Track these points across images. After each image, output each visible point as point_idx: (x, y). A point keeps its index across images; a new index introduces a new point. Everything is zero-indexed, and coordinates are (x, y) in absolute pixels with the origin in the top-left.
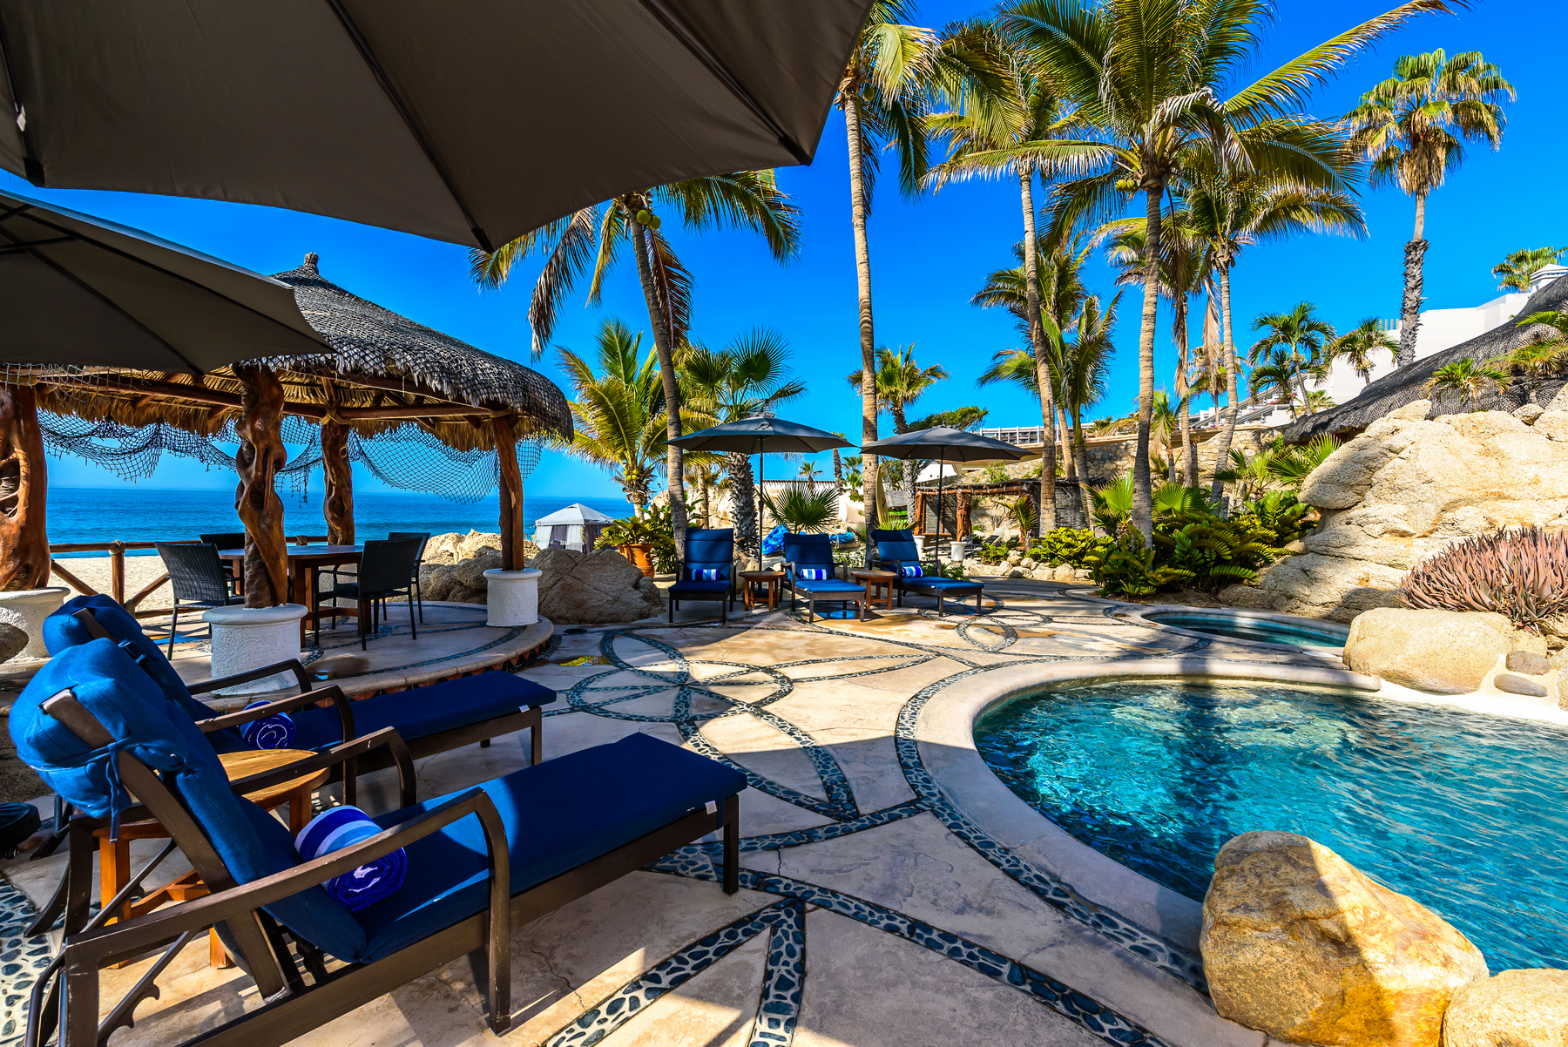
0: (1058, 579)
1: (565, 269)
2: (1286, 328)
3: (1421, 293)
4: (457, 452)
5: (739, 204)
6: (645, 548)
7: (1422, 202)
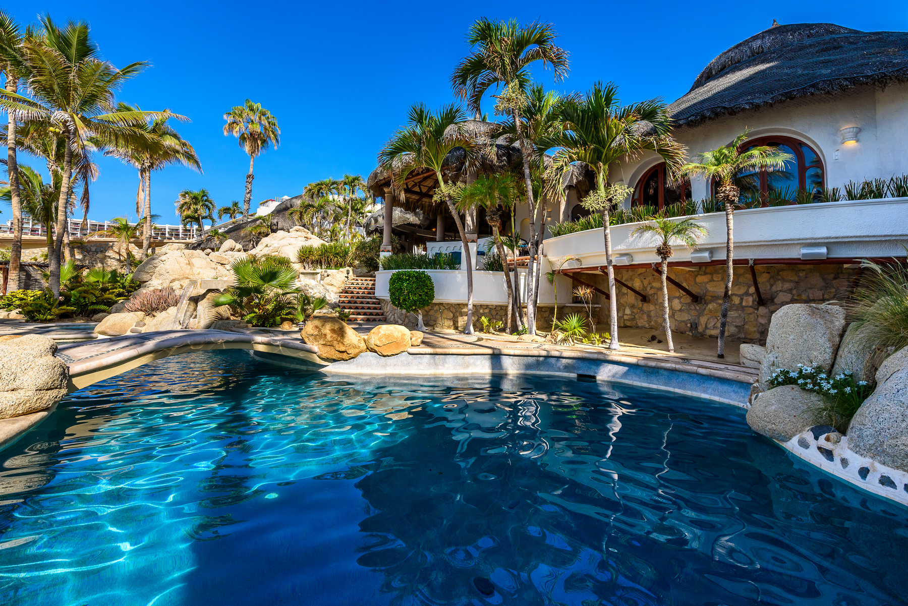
0: (11, 317)
2: (195, 198)
3: (251, 195)
7: (252, 159)
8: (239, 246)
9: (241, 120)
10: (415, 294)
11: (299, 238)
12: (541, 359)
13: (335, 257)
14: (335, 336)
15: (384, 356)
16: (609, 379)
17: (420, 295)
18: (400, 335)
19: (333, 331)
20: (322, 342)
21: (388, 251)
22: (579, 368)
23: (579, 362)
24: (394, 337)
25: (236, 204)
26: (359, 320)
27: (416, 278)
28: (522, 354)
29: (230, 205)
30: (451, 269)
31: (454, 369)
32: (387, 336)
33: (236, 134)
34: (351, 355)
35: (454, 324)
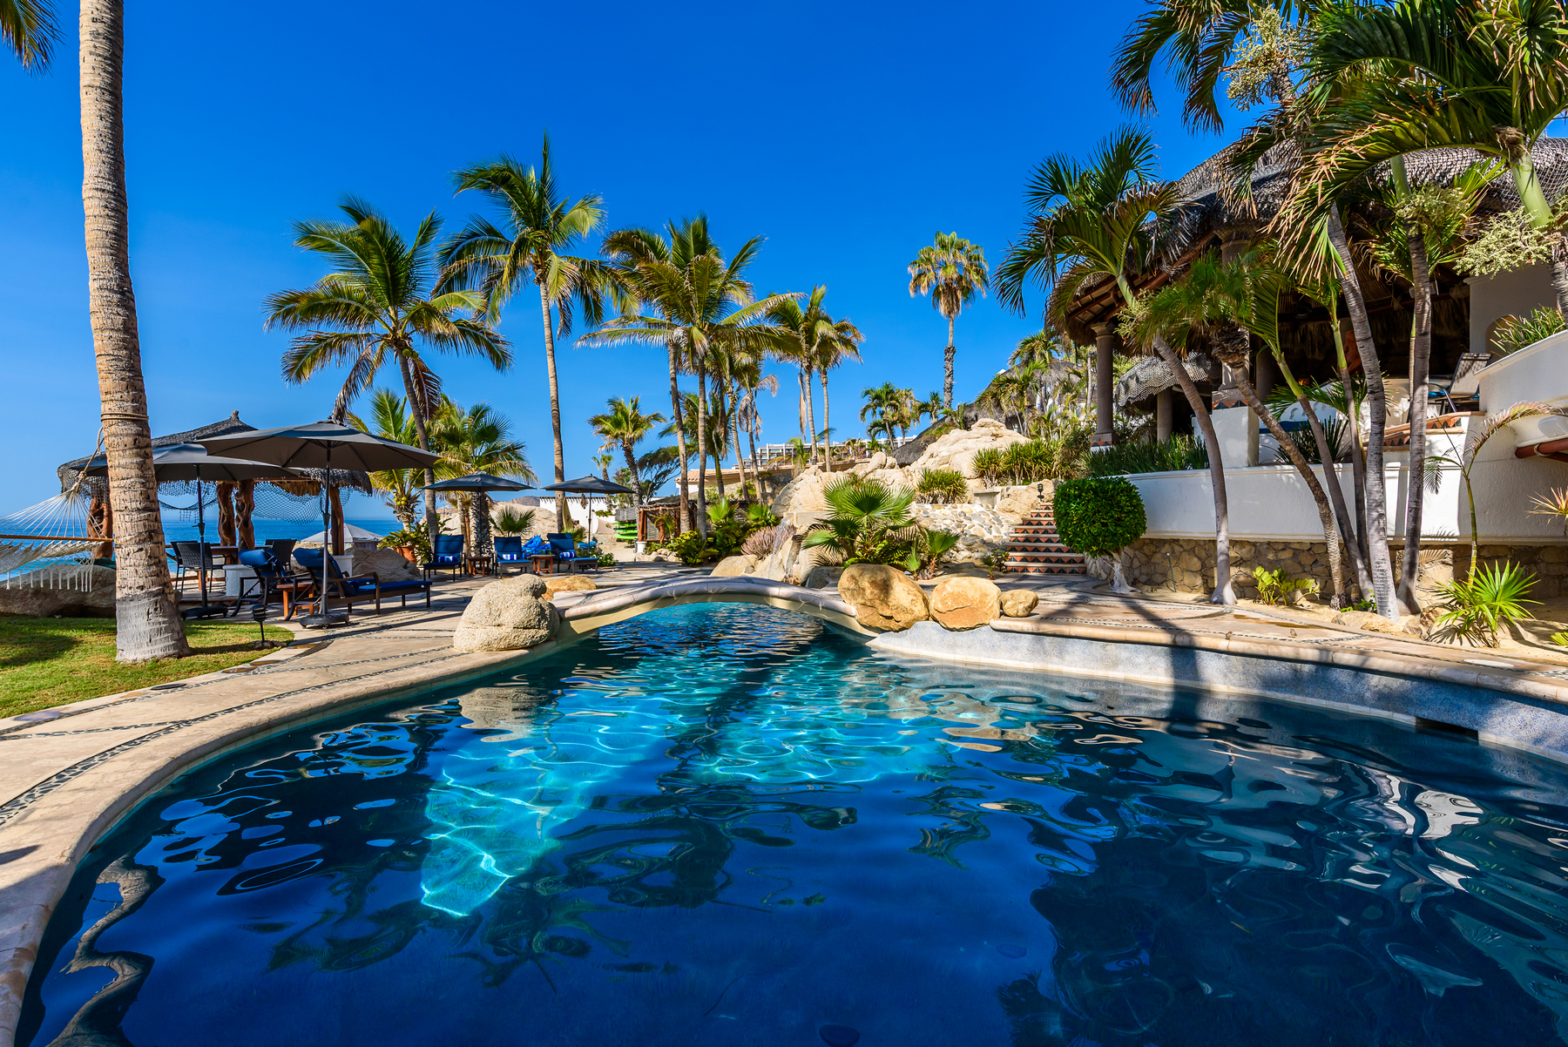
1: (354, 386)
2: (878, 397)
3: (952, 379)
4: (294, 496)
5: (471, 341)
6: (410, 548)
7: (951, 323)
8: (891, 460)
9: (930, 267)
10: (1094, 522)
11: (984, 438)
12: (1307, 668)
13: (1036, 463)
14: (876, 592)
15: (952, 630)
16: (1525, 746)
17: (1104, 525)
18: (977, 596)
19: (873, 583)
20: (861, 601)
21: (1106, 444)
22: (1421, 703)
23: (1424, 687)
24: (966, 599)
25: (935, 397)
26: (1031, 570)
27: (1095, 492)
28: (1249, 652)
29: (928, 399)
30: (1195, 468)
31: (1084, 666)
32: (955, 597)
33: (924, 292)
34: (901, 624)
35: (1205, 582)
